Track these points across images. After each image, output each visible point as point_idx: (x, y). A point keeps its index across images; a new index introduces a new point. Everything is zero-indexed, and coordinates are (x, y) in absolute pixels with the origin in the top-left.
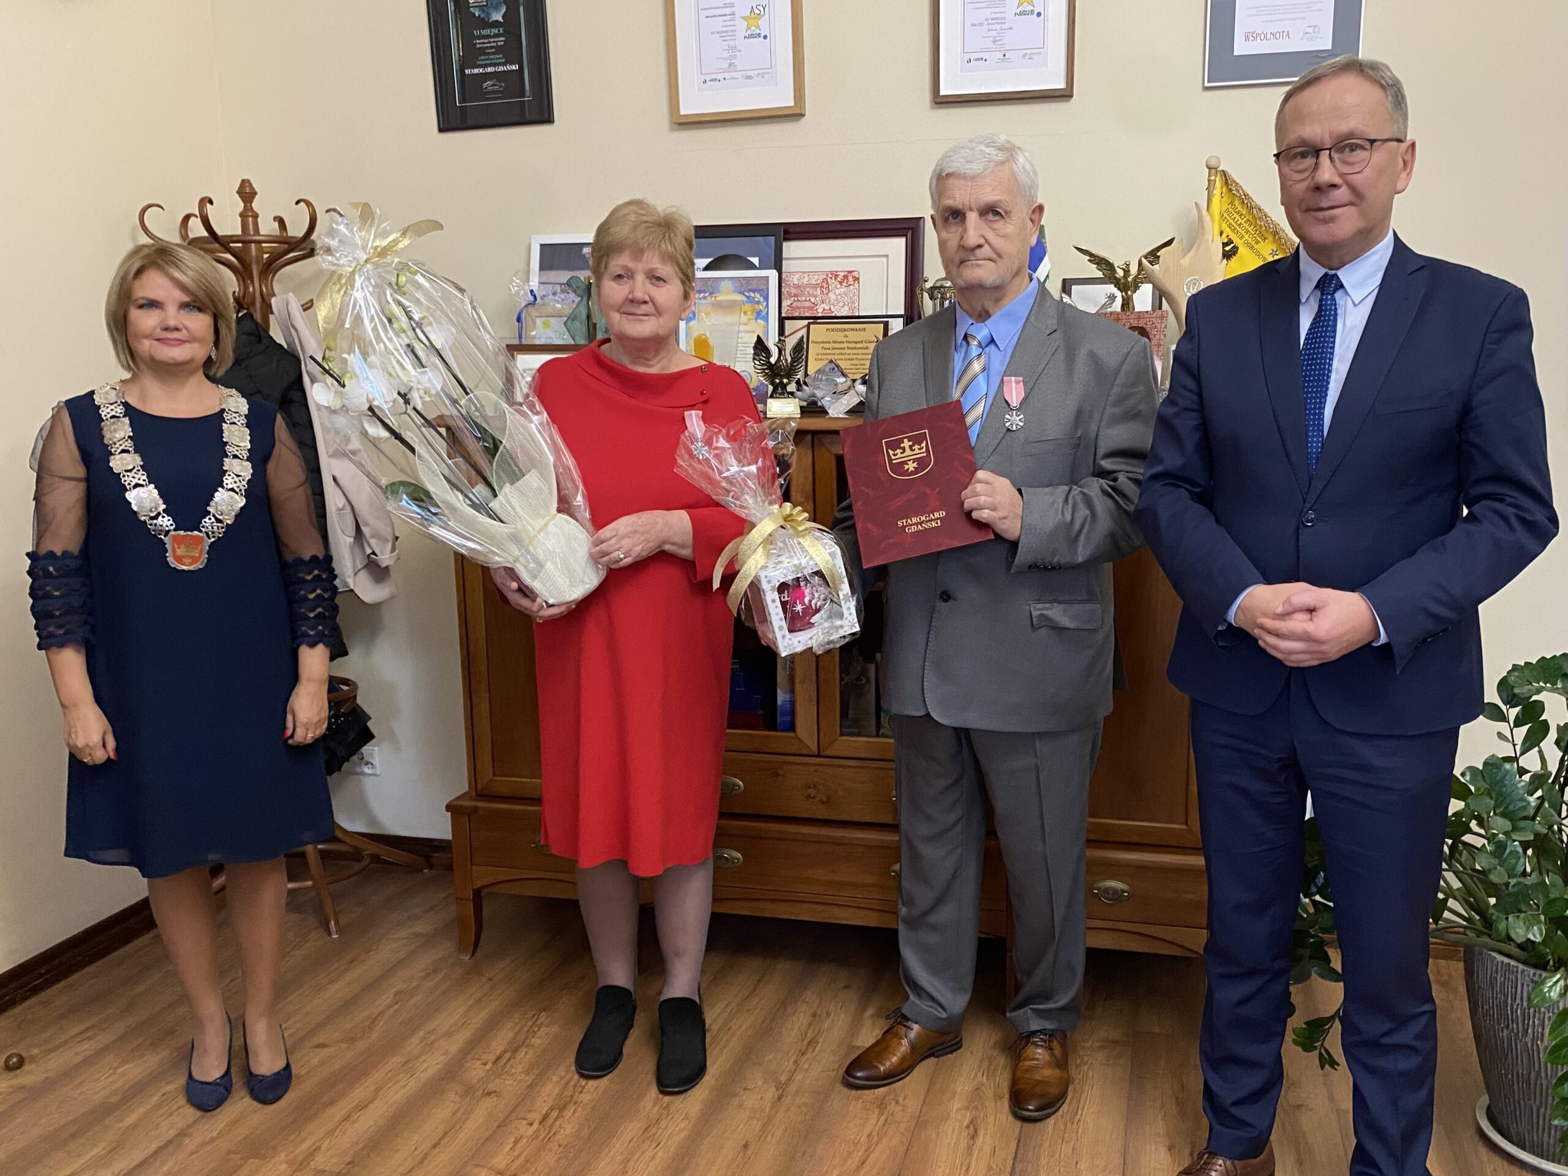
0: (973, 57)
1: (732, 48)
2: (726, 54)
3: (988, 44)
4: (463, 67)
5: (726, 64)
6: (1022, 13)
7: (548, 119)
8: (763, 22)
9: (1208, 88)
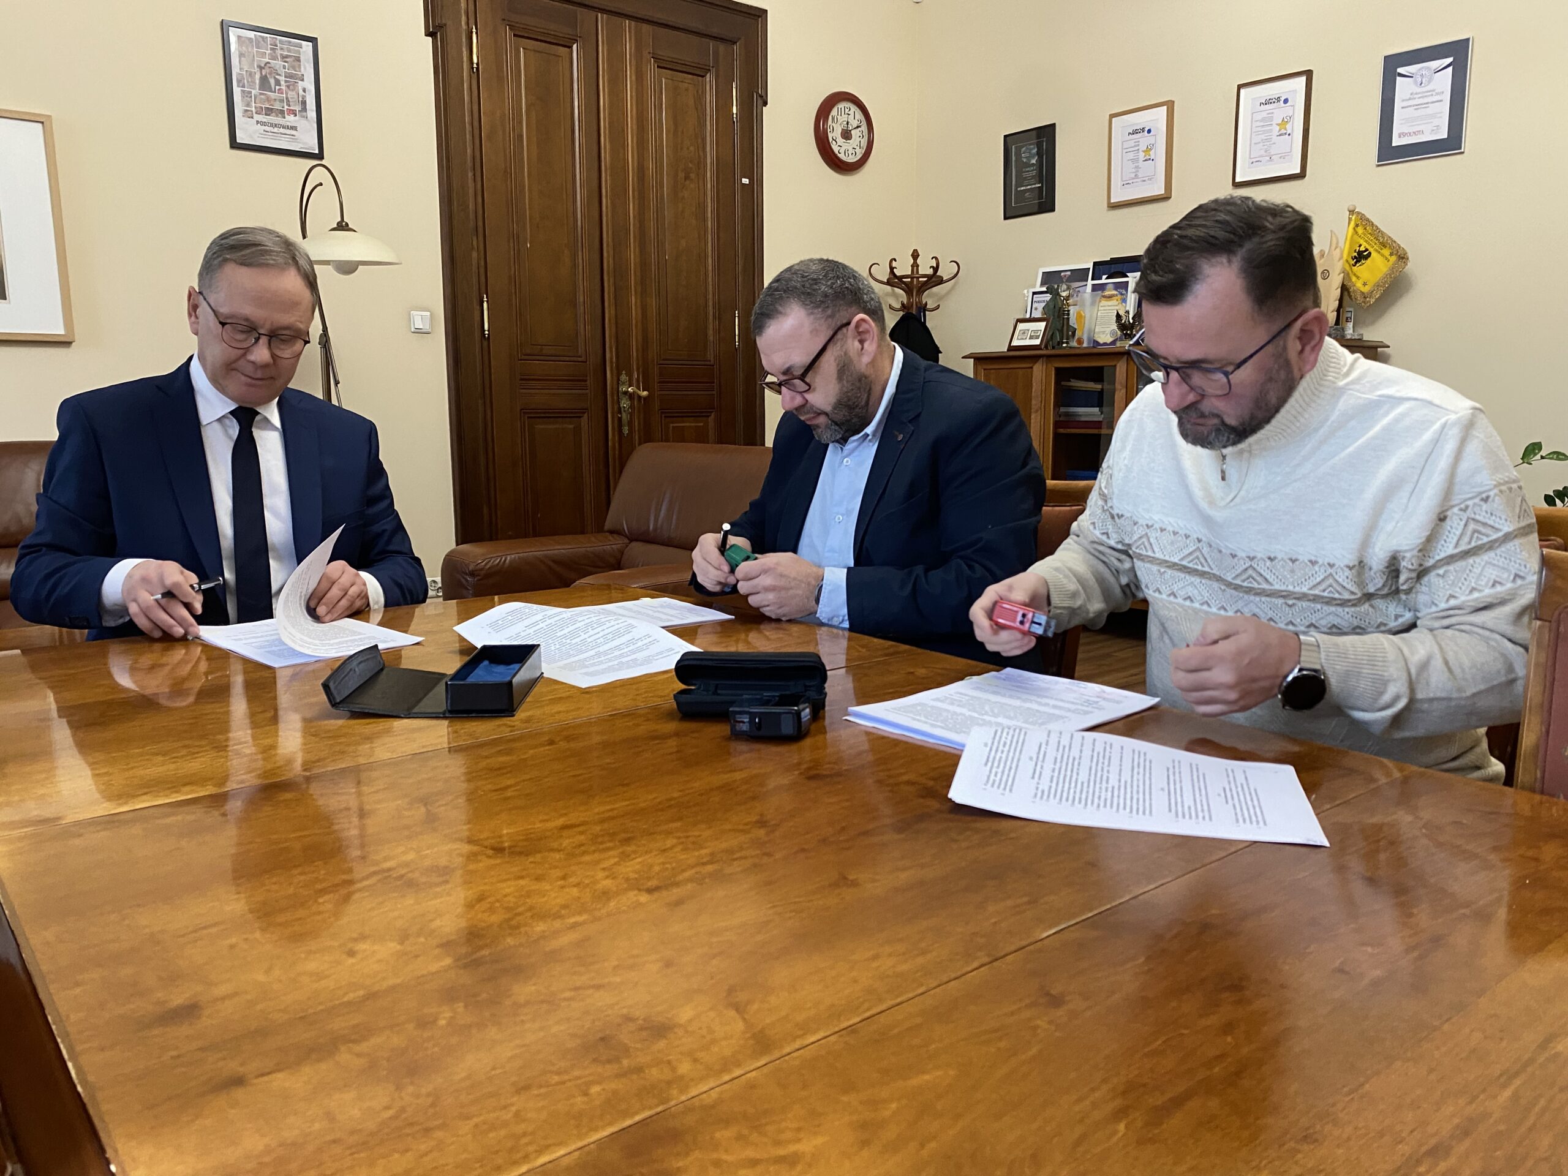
0: (1254, 160)
1: (1137, 167)
2: (1134, 170)
3: (1262, 152)
4: (1017, 187)
5: (1133, 175)
6: (1280, 135)
7: (1053, 210)
8: (1152, 153)
9: (1379, 166)
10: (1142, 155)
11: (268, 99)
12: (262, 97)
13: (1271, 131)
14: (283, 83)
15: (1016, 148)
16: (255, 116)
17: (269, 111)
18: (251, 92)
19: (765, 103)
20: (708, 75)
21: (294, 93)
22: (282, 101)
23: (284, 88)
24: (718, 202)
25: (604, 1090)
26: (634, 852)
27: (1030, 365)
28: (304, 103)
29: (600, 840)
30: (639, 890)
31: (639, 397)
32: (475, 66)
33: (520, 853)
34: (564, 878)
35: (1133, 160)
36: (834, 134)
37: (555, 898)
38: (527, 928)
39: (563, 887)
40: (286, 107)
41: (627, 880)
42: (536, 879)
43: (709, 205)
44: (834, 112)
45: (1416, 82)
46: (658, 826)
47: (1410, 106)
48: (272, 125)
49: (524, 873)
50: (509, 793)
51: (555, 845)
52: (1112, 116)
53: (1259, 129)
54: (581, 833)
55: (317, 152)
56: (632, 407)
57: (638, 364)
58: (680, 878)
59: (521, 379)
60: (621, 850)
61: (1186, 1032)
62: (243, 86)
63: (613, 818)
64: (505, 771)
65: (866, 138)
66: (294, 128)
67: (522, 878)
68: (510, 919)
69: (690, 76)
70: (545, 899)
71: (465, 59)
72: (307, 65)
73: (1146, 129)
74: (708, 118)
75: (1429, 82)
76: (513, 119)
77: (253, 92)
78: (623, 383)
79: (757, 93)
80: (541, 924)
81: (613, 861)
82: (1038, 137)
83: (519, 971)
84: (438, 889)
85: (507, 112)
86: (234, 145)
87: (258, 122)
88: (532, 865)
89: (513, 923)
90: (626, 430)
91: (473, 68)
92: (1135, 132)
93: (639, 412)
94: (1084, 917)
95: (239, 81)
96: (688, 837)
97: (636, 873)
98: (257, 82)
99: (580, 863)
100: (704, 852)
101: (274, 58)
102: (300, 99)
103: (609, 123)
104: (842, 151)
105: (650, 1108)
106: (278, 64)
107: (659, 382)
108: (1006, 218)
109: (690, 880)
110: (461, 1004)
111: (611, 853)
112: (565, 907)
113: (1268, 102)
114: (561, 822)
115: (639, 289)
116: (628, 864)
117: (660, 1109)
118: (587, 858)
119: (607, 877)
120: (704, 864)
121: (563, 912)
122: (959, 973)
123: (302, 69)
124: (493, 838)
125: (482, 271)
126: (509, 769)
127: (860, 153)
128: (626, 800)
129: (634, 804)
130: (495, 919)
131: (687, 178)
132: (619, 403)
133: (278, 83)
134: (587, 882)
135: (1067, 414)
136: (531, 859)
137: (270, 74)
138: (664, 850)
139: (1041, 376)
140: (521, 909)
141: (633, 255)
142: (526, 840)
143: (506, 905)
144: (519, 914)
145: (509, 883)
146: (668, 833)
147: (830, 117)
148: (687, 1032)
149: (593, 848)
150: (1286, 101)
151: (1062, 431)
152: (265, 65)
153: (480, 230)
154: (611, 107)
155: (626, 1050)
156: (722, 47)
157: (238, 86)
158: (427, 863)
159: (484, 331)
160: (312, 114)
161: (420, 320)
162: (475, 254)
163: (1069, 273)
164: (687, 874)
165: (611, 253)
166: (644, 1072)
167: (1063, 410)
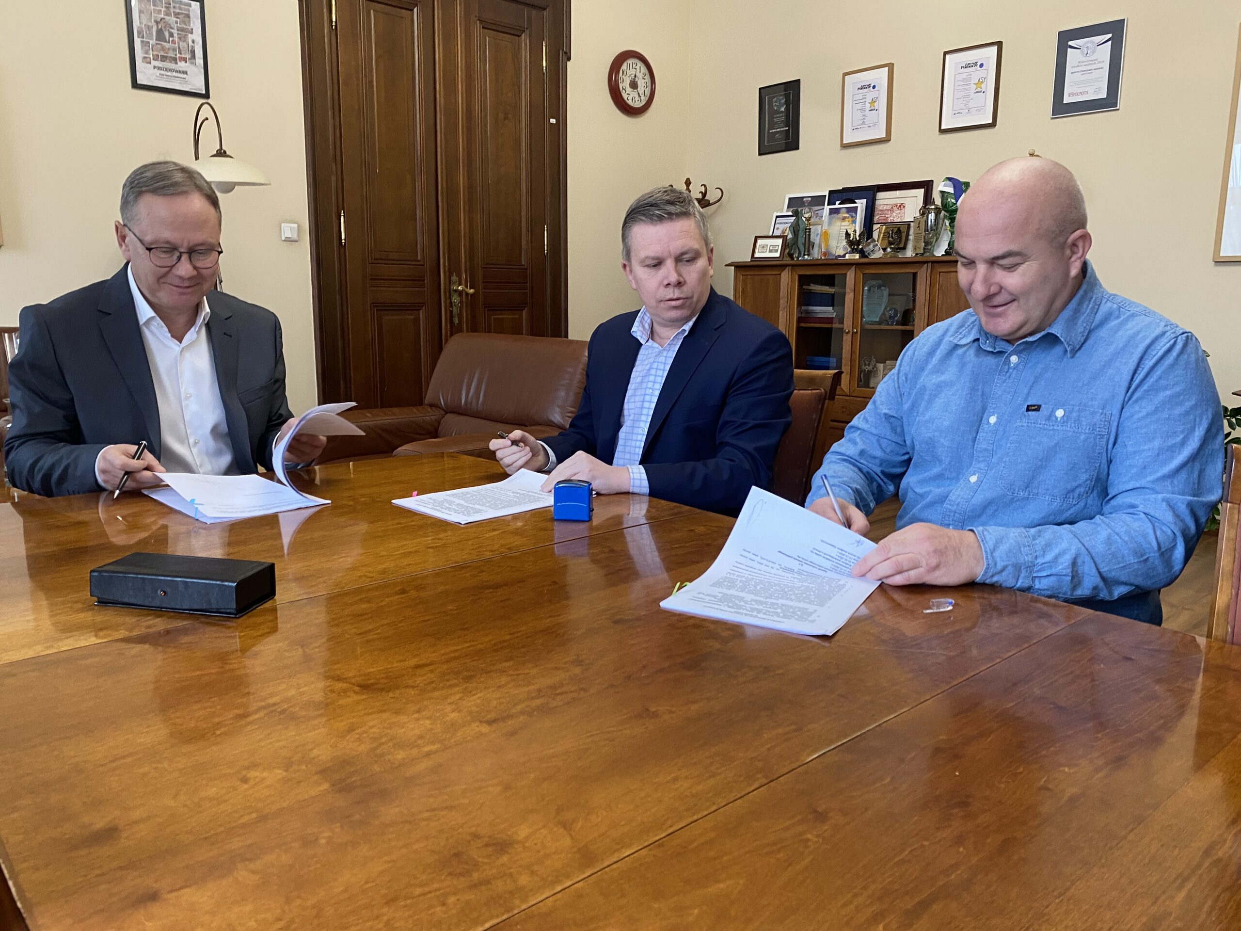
0: (957, 111)
1: (864, 115)
2: (861, 118)
3: (963, 106)
4: (769, 130)
5: (861, 122)
6: (977, 92)
7: (797, 148)
8: (876, 104)
9: (1052, 118)
10: (868, 106)
11: (163, 48)
12: (159, 46)
13: (970, 89)
14: (175, 35)
15: (768, 98)
16: (153, 62)
17: (164, 59)
18: (149, 43)
19: (569, 59)
20: (524, 35)
21: (185, 44)
22: (174, 50)
23: (176, 39)
24: (531, 139)
25: (458, 900)
26: (476, 688)
27: (779, 273)
28: (193, 53)
29: (447, 677)
30: (481, 722)
31: (467, 294)
32: (334, 24)
33: (382, 690)
34: (418, 712)
35: (862, 110)
36: (624, 84)
37: (412, 729)
38: (389, 757)
39: (418, 719)
40: (178, 55)
41: (470, 713)
42: (395, 713)
43: (524, 139)
44: (624, 67)
45: (1082, 53)
46: (494, 665)
47: (1078, 72)
48: (167, 70)
49: (385, 708)
50: (371, 636)
51: (410, 682)
52: (845, 74)
53: (960, 87)
54: (432, 671)
55: (204, 92)
56: (461, 302)
57: (466, 267)
58: (514, 711)
59: (371, 279)
60: (464, 687)
61: (926, 843)
62: (143, 37)
63: (455, 658)
64: (366, 617)
65: (649, 87)
66: (185, 73)
67: (384, 711)
68: (375, 749)
69: (508, 36)
70: (404, 730)
71: (325, 18)
72: (195, 20)
73: (872, 86)
74: (523, 70)
75: (1093, 52)
76: (365, 68)
77: (151, 42)
78: (455, 283)
79: (563, 50)
80: (401, 752)
81: (458, 696)
82: (786, 90)
83: (384, 795)
84: (316, 722)
85: (360, 63)
86: (135, 85)
87: (154, 67)
88: (392, 700)
89: (378, 751)
90: (456, 321)
91: (332, 26)
92: (862, 88)
93: (467, 306)
94: (840, 743)
95: (139, 33)
96: (518, 675)
97: (477, 707)
98: (154, 33)
99: (432, 698)
100: (532, 687)
101: (168, 14)
102: (190, 49)
103: (443, 74)
104: (630, 98)
105: (498, 916)
106: (172, 19)
107: (483, 282)
108: (760, 154)
109: (522, 712)
110: (338, 825)
111: (457, 689)
112: (421, 737)
113: (968, 66)
114: (414, 662)
115: (467, 208)
116: (471, 699)
117: (505, 917)
118: (437, 694)
119: (453, 711)
120: (533, 698)
121: (419, 742)
122: (743, 793)
123: (192, 25)
124: (360, 676)
125: (340, 191)
126: (370, 615)
127: (644, 100)
128: (467, 642)
129: (473, 646)
130: (363, 748)
131: (505, 119)
132: (450, 298)
133: (171, 35)
134: (438, 715)
135: (807, 312)
136: (391, 695)
137: (165, 27)
138: (500, 687)
139: (787, 280)
140: (384, 740)
141: (462, 180)
142: (386, 678)
143: (371, 736)
144: (382, 744)
145: (373, 716)
146: (503, 671)
147: (621, 72)
148: (524, 847)
149: (441, 685)
150: (981, 65)
151: (803, 325)
152: (161, 20)
153: (338, 158)
154: (444, 60)
155: (476, 864)
156: (534, 13)
157: (138, 37)
158: (305, 698)
159: (341, 240)
160: (200, 61)
161: (288, 230)
162: (333, 178)
163: (810, 199)
164: (519, 707)
165: (445, 178)
166: (491, 884)
167: (804, 308)
